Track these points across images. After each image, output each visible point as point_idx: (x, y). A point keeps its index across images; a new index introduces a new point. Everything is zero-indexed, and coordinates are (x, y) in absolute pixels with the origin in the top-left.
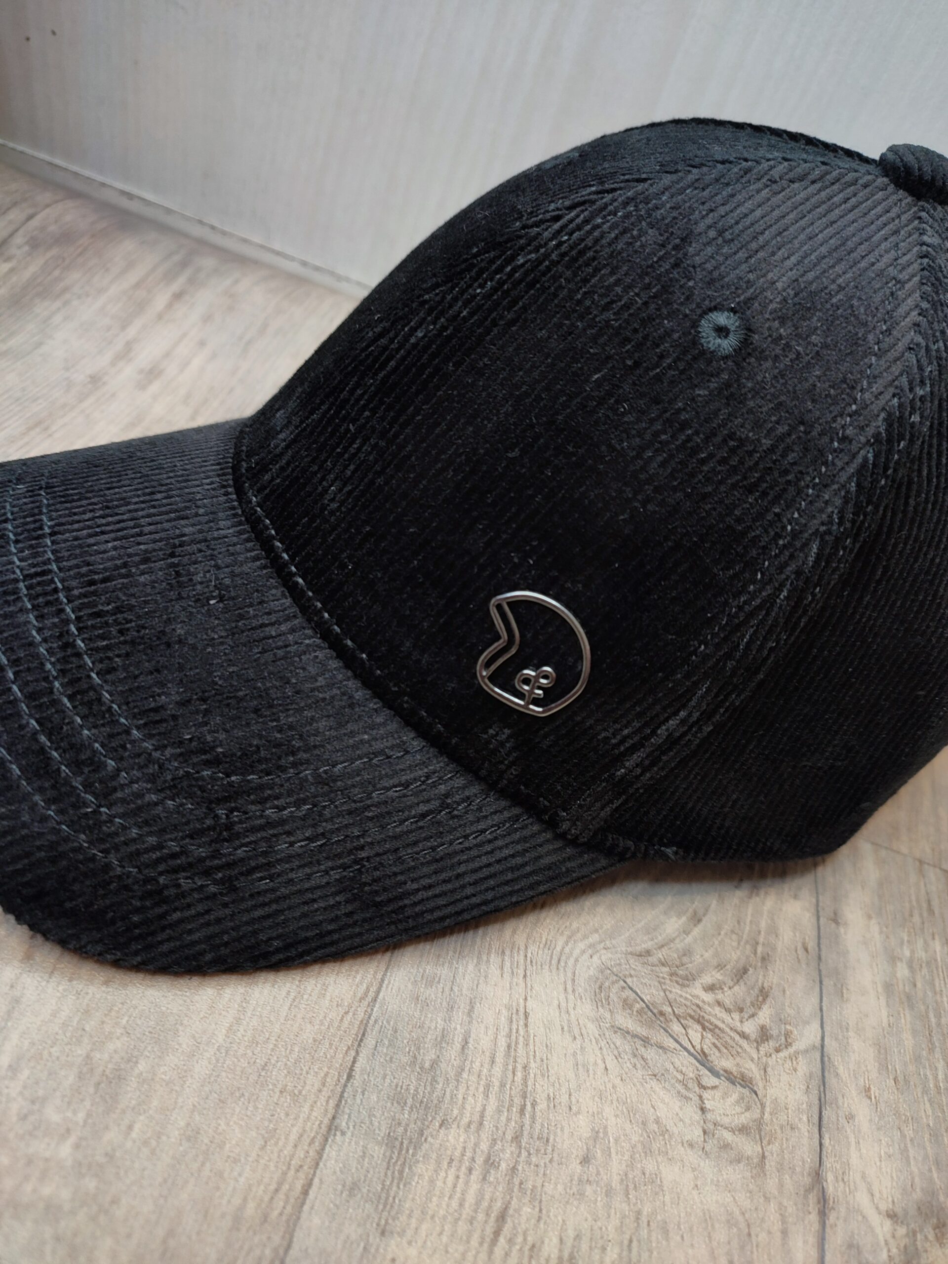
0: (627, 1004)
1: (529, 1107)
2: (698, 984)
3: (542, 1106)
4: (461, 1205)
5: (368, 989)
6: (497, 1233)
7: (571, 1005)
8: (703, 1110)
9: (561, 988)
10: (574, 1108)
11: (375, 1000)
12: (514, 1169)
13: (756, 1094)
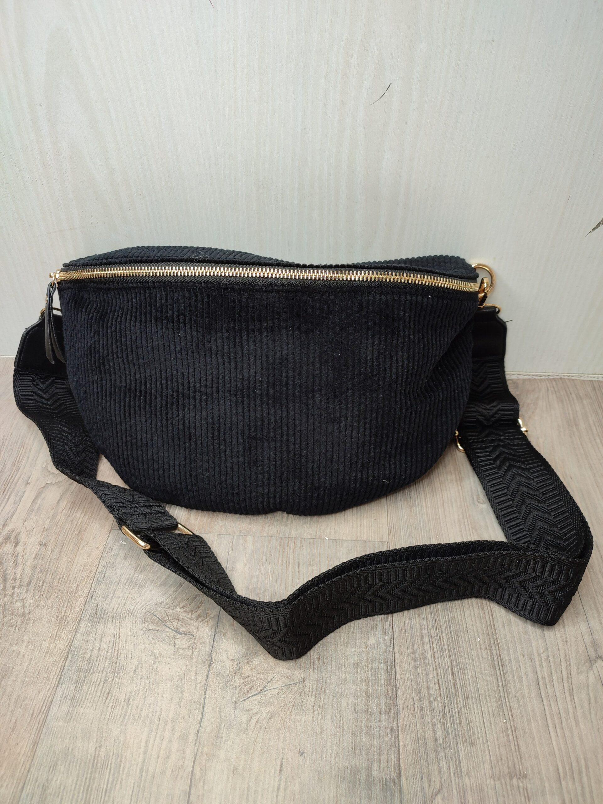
0: (153, 621)
1: (118, 662)
2: (178, 607)
3: (123, 659)
4: (96, 693)
5: (69, 642)
6: (107, 698)
7: (134, 627)
8: (174, 646)
9: (132, 622)
10: (133, 657)
11: (71, 645)
12: (113, 680)
13: (193, 635)
